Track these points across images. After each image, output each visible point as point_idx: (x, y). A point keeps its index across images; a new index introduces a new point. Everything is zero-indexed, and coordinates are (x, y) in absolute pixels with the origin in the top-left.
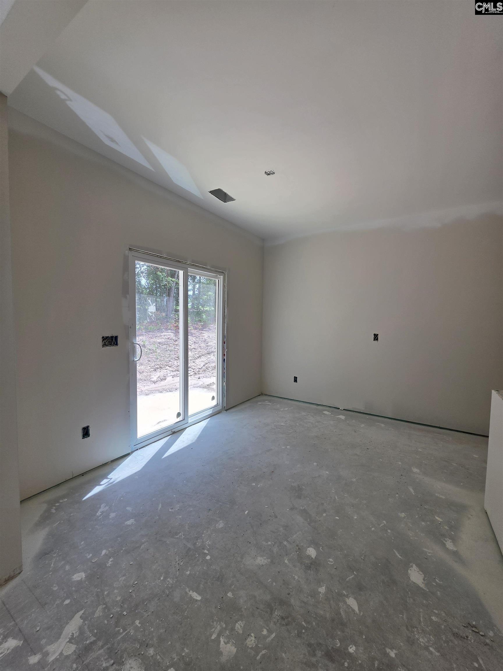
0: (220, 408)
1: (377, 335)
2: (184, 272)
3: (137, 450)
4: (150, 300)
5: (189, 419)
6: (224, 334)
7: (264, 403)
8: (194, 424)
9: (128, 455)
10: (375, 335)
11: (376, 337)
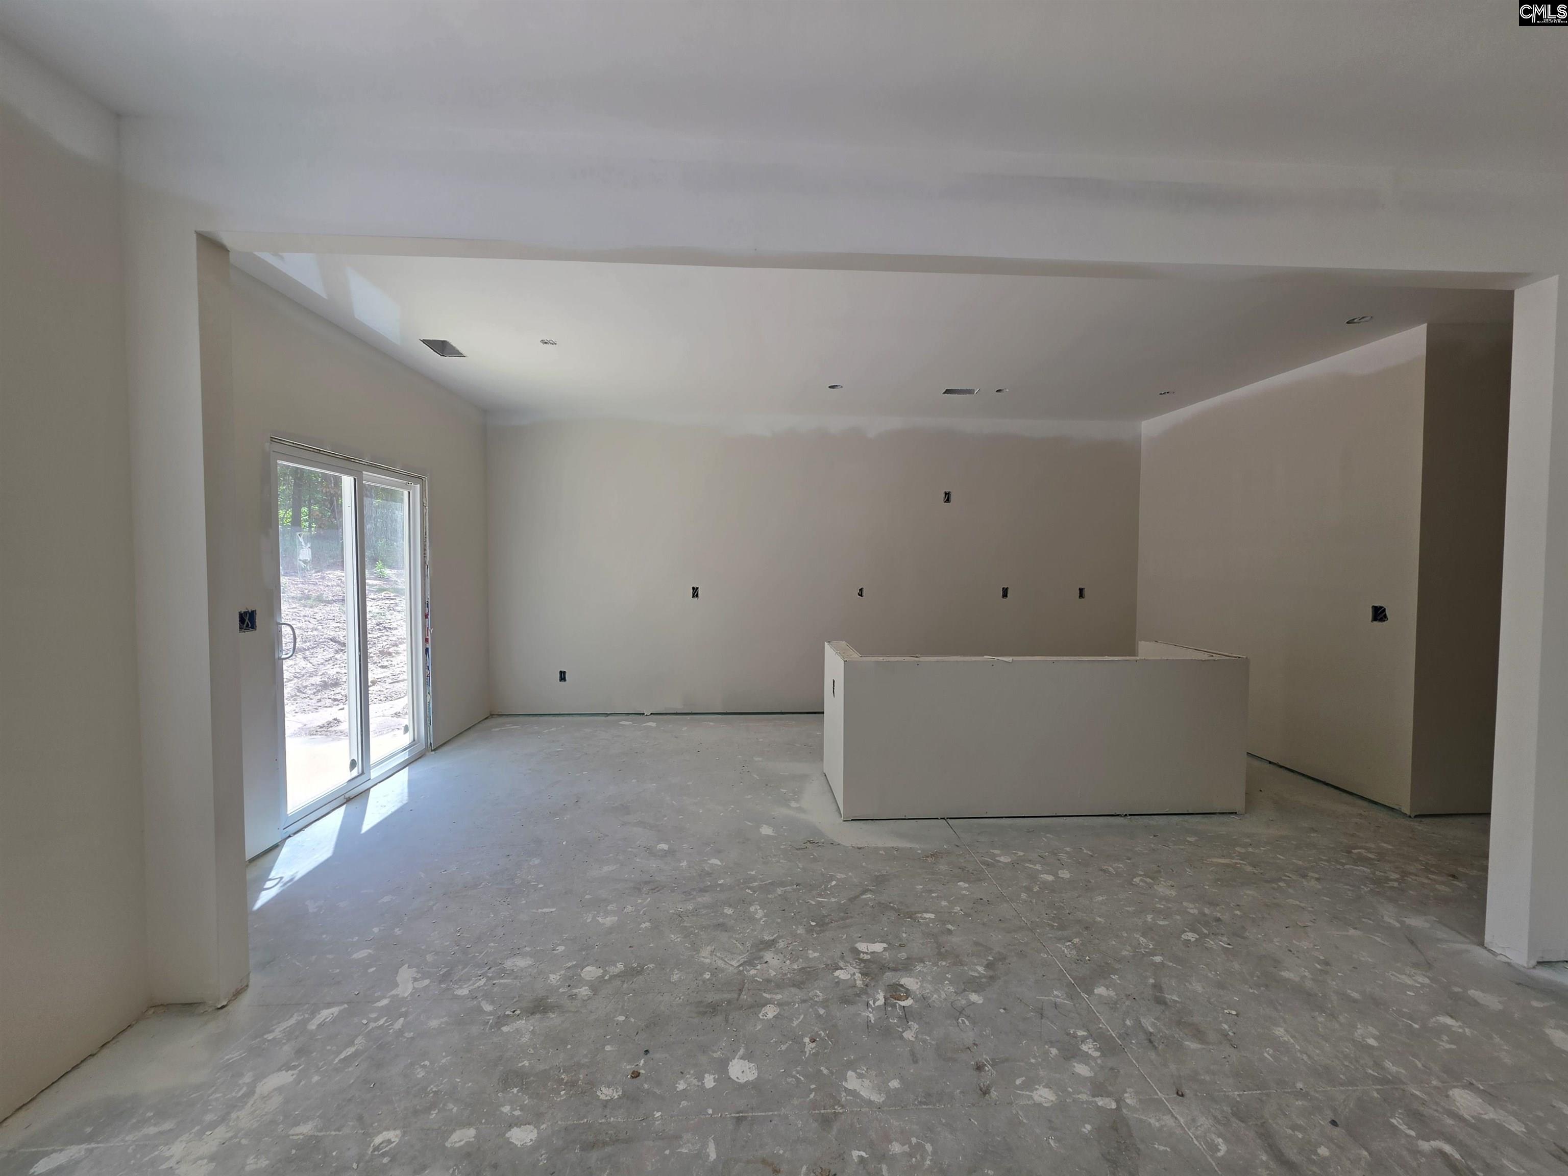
0: (422, 746)
1: (697, 588)
2: (355, 479)
3: (290, 836)
4: (302, 537)
5: (371, 771)
6: (425, 598)
7: (503, 728)
8: (380, 780)
9: (276, 847)
10: (693, 588)
11: (695, 592)
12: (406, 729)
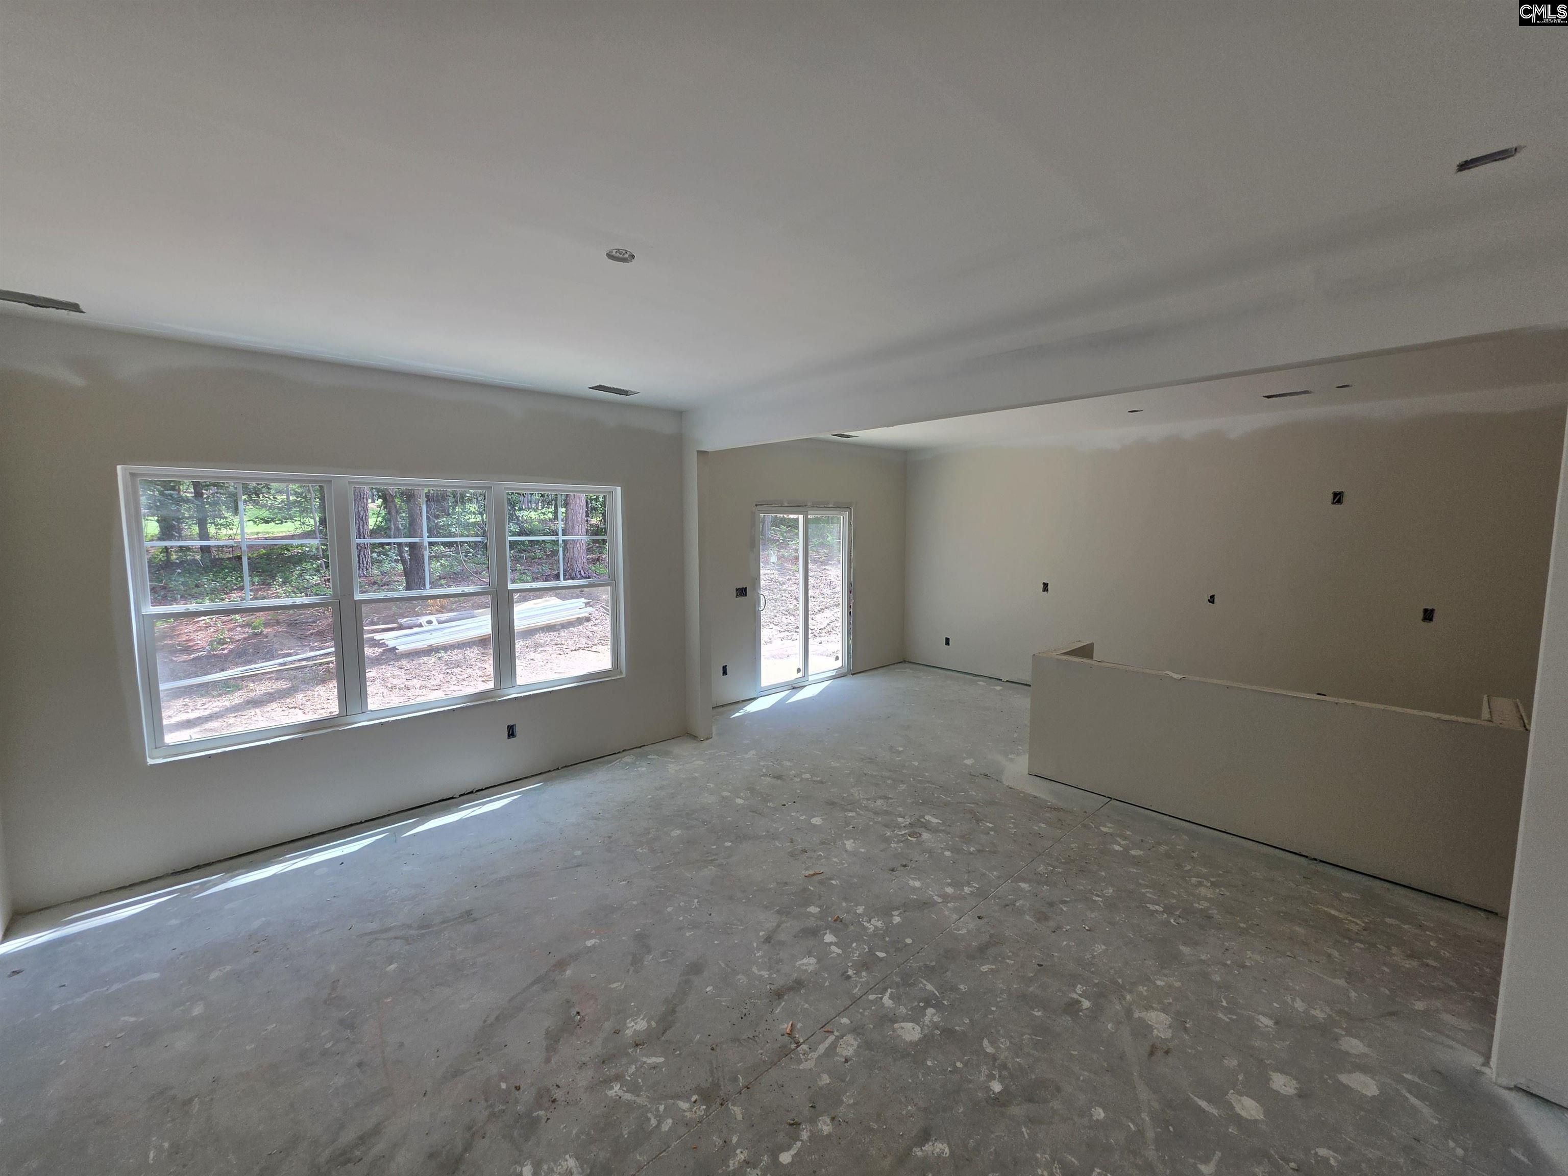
0: (845, 670)
1: (1048, 584)
2: (804, 517)
3: (761, 696)
5: (810, 676)
6: (850, 580)
7: (906, 670)
8: (815, 682)
9: (754, 699)
10: (1044, 584)
11: (1046, 587)
12: (837, 658)
